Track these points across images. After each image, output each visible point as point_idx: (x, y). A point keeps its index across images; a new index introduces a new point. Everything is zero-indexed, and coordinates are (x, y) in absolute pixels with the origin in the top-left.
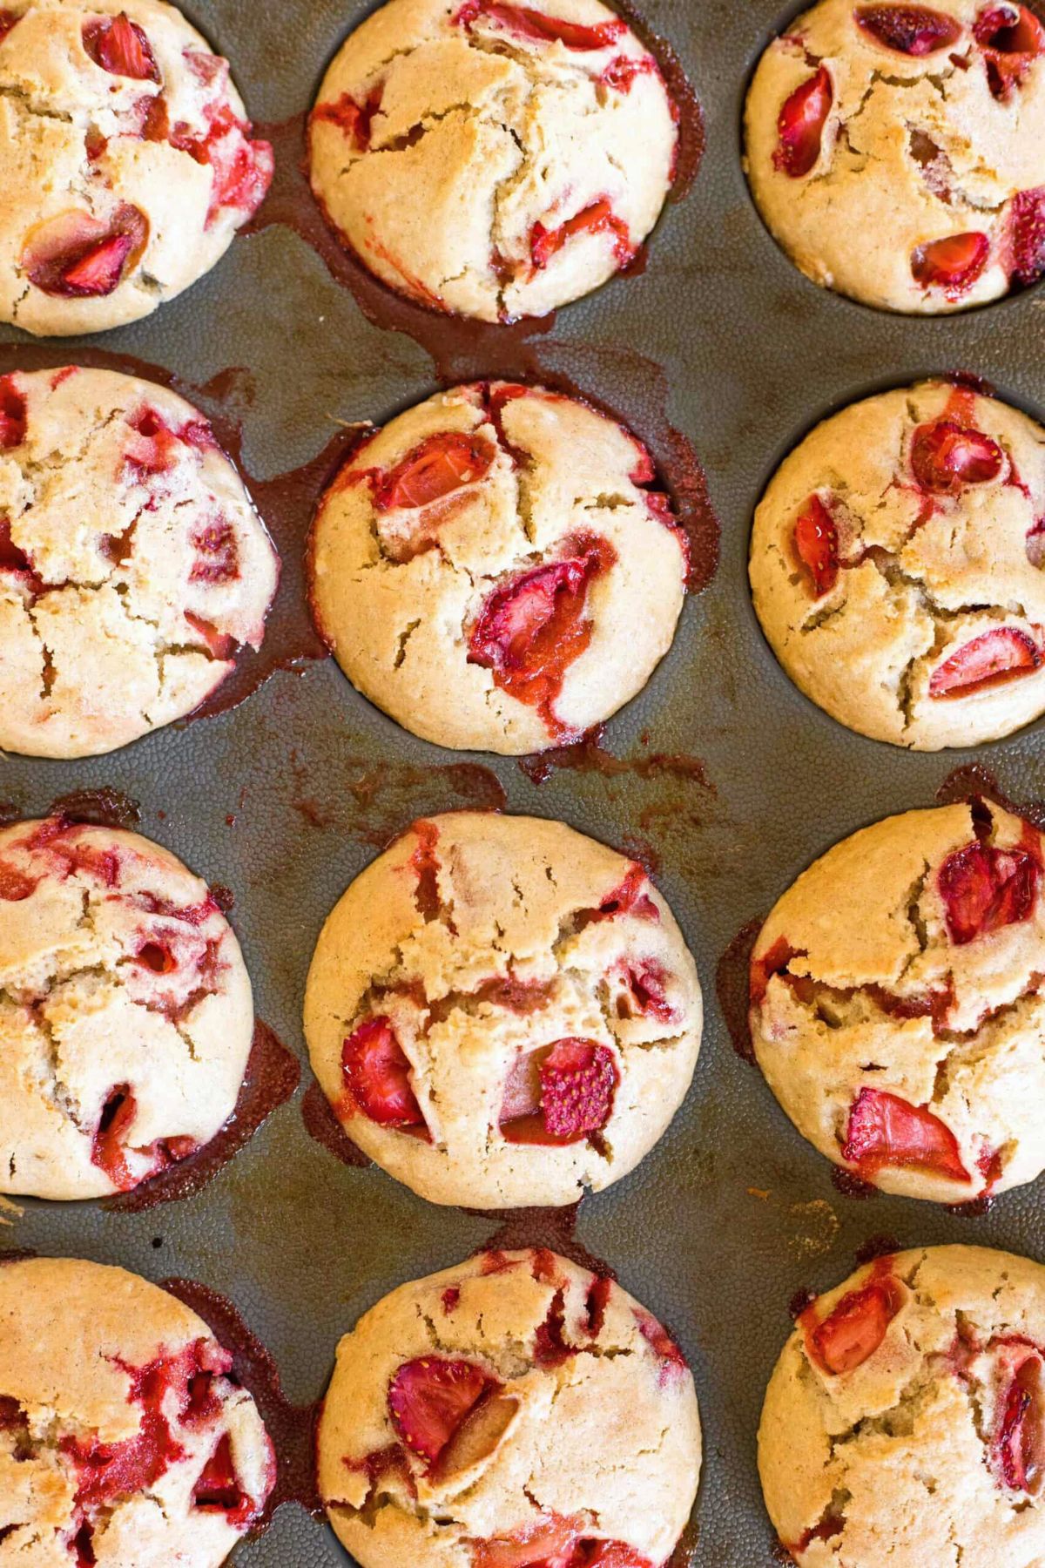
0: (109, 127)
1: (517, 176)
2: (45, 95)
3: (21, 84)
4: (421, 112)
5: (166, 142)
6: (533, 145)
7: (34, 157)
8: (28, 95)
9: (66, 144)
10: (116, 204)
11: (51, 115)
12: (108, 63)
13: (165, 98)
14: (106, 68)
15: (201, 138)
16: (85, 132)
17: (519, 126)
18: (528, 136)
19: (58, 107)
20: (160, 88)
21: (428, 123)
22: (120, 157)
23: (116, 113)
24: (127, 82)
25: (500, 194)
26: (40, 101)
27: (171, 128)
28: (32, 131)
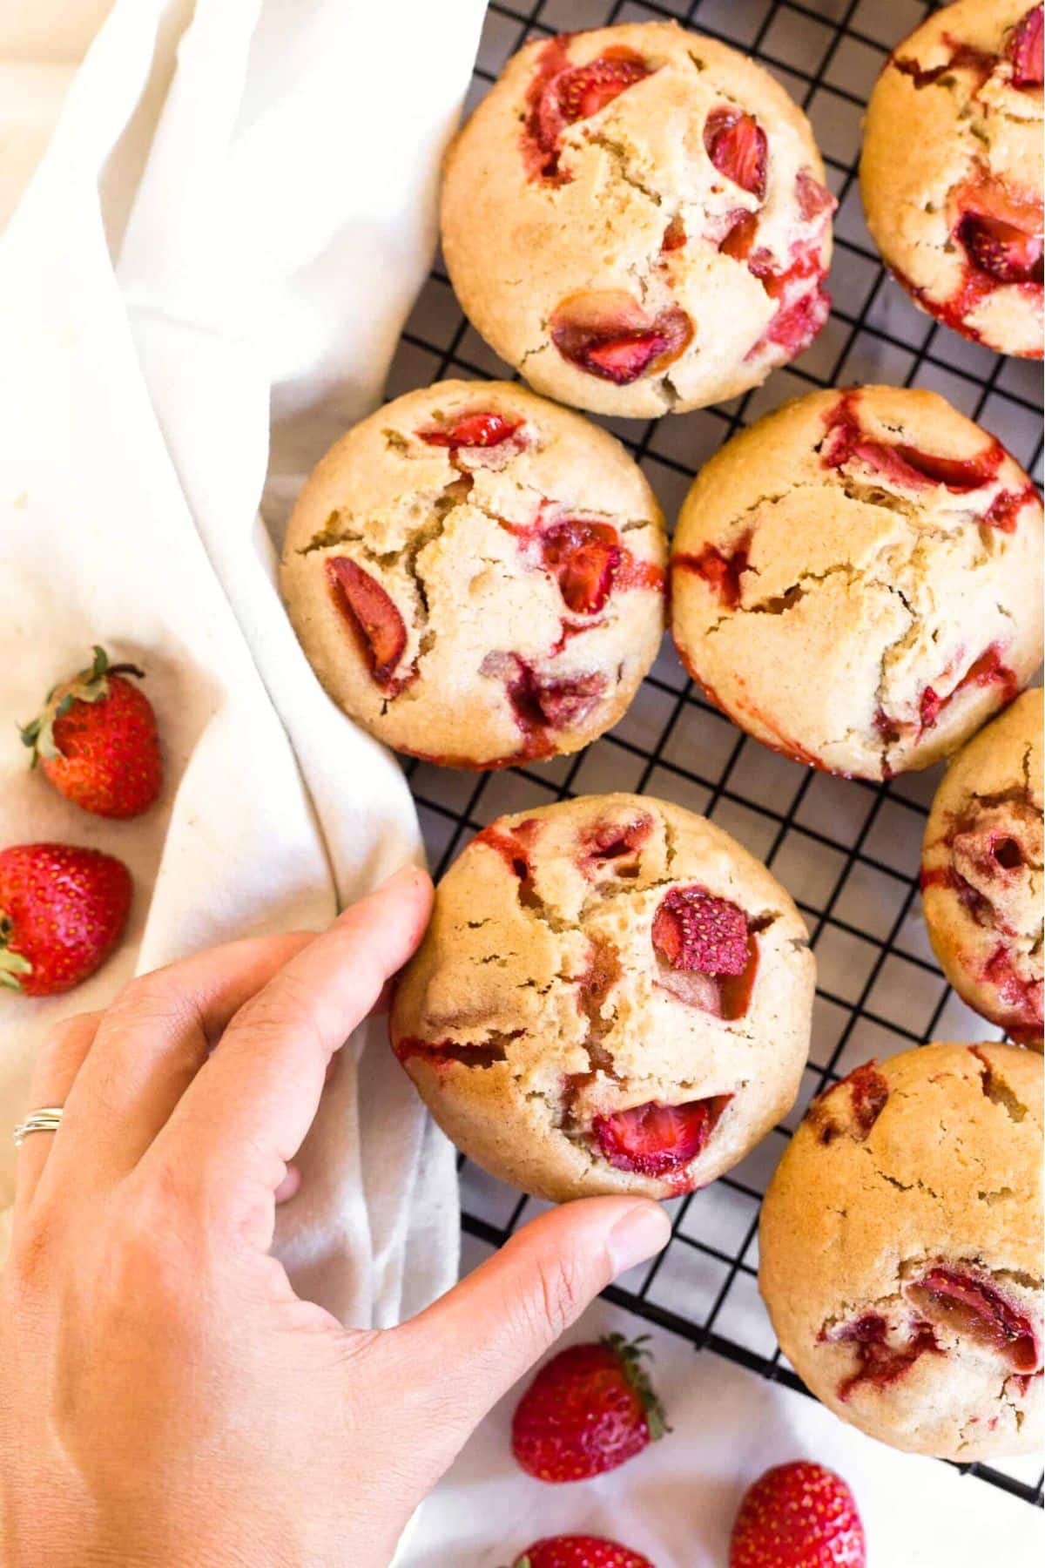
0: (694, 226)
1: (906, 641)
2: (644, 169)
3: (626, 145)
4: (799, 573)
5: (745, 263)
6: (922, 608)
7: (609, 225)
8: (628, 160)
9: (645, 226)
10: (670, 305)
11: (643, 190)
12: (720, 160)
13: (761, 217)
14: (716, 165)
15: (777, 272)
16: (669, 221)
17: (907, 588)
18: (917, 598)
19: (650, 185)
20: (761, 204)
21: (806, 584)
22: (694, 261)
23: (707, 214)
24: (731, 187)
25: (887, 658)
26: (637, 172)
27: (753, 251)
28: (617, 198)
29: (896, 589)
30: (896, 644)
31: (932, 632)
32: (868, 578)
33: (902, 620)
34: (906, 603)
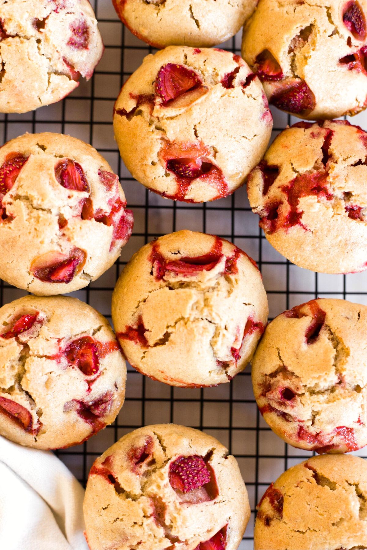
0: (68, 215)
1: (216, 334)
2: (39, 202)
3: (28, 196)
4: (165, 327)
5: (93, 219)
6: (217, 321)
7: (36, 229)
8: (32, 201)
9: (50, 224)
10: (72, 247)
11: (43, 210)
12: (67, 184)
13: (92, 198)
14: (65, 187)
15: (107, 215)
16: (57, 218)
17: (207, 316)
18: (213, 318)
19: (45, 207)
20: (89, 194)
21: (170, 330)
22: (74, 228)
23: (71, 207)
24: (75, 193)
25: (212, 344)
26: (37, 204)
27: (94, 212)
28: (34, 218)
29: (204, 318)
30: (213, 337)
31: (224, 327)
32: (192, 319)
33: (211, 329)
34: (210, 322)
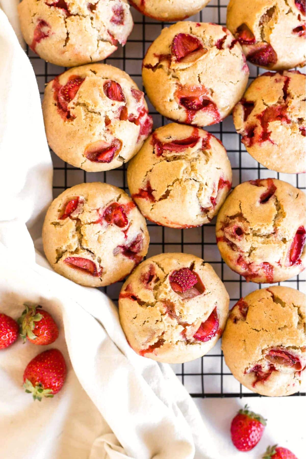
0: (111, 116)
1: (200, 189)
2: (93, 108)
3: (86, 103)
5: (128, 120)
7: (90, 125)
8: (88, 107)
9: (99, 122)
10: (113, 138)
11: (95, 113)
12: (111, 96)
13: (127, 106)
14: (110, 98)
15: (136, 118)
16: (104, 118)
17: (194, 177)
18: (198, 178)
19: (97, 111)
20: (126, 103)
21: (170, 188)
22: (115, 125)
23: (113, 112)
24: (117, 103)
25: (198, 195)
26: (92, 109)
27: (128, 116)
28: (89, 118)
29: (192, 179)
30: (198, 191)
31: (205, 184)
32: (184, 179)
33: (197, 185)
34: (196, 181)
